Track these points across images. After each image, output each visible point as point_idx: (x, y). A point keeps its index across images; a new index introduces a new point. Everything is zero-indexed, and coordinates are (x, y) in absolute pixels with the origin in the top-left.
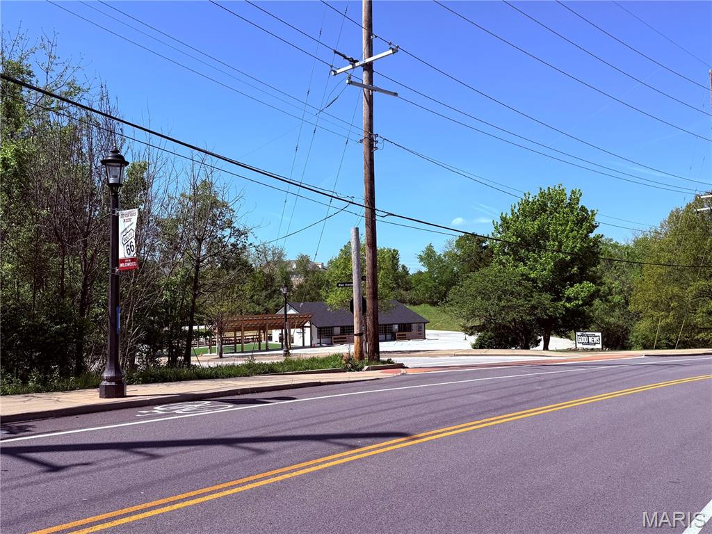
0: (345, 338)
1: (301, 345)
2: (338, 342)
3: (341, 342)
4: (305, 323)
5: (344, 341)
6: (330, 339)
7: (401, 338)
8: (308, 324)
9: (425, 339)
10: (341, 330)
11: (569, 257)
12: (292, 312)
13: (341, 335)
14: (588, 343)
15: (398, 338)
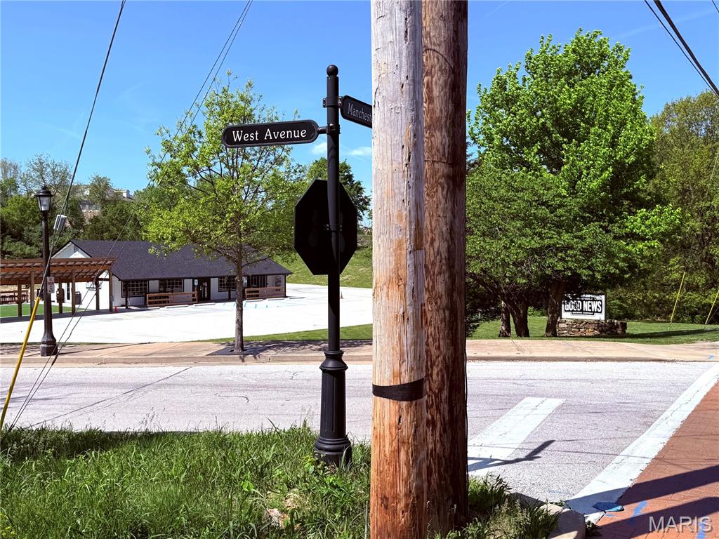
0: (167, 297)
1: (95, 308)
2: (155, 303)
3: (160, 302)
4: (101, 273)
5: (165, 302)
6: (142, 298)
7: (252, 296)
8: (104, 275)
9: (286, 297)
10: (160, 284)
11: (632, 158)
12: (79, 255)
13: (160, 292)
14: (582, 310)
15: (248, 296)
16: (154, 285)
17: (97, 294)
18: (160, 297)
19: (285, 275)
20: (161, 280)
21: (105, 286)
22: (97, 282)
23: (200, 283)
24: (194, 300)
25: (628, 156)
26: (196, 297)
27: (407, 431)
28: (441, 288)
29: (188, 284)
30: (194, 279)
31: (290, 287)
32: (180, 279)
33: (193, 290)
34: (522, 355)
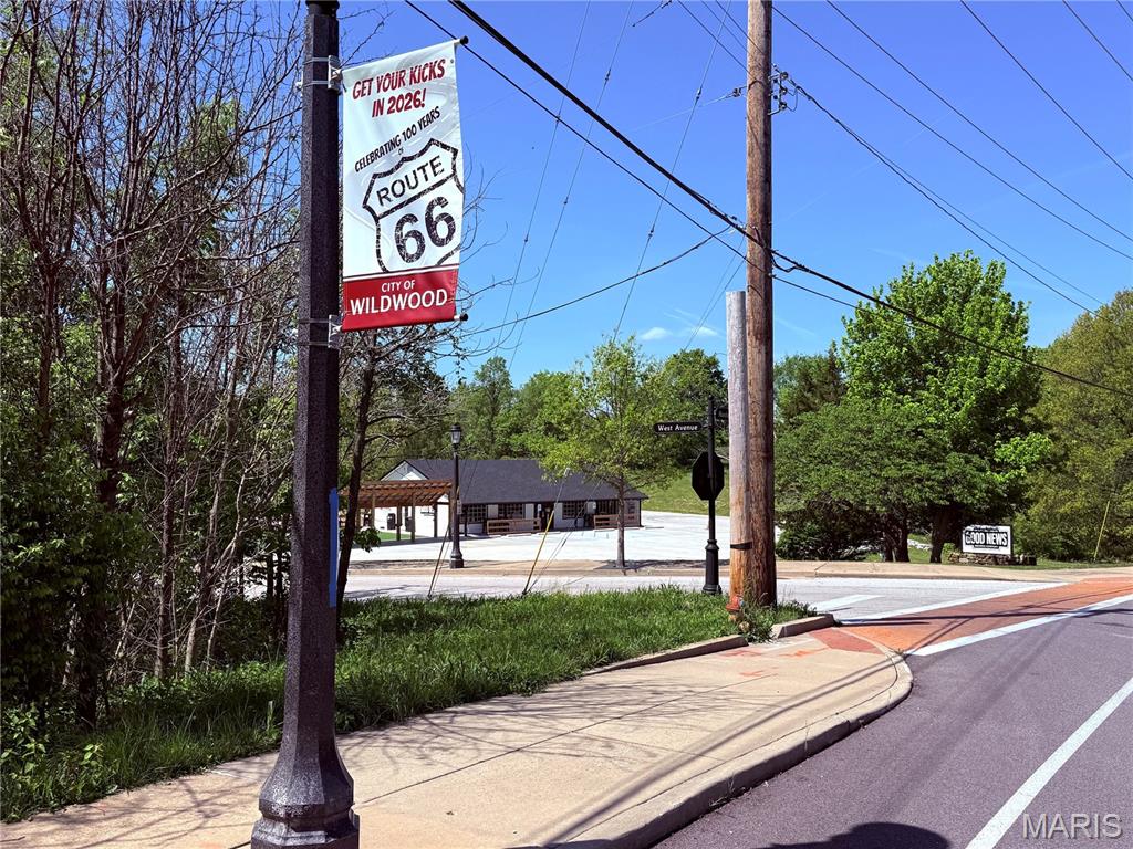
0: (507, 524)
1: (432, 535)
2: (495, 530)
3: (500, 530)
4: (440, 497)
5: (505, 530)
6: (481, 525)
7: (601, 524)
8: (443, 499)
9: (641, 526)
10: (500, 509)
11: (1003, 386)
12: (413, 476)
13: (500, 518)
14: (985, 544)
15: (598, 525)
16: (493, 510)
17: (435, 520)
18: (500, 524)
19: (640, 499)
20: (500, 504)
21: (443, 511)
22: (435, 505)
23: (543, 509)
24: (536, 528)
25: (999, 384)
26: (539, 524)
27: (744, 561)
28: (761, 507)
29: (529, 508)
30: (536, 504)
31: (646, 515)
32: (521, 504)
33: (535, 517)
34: (875, 573)
